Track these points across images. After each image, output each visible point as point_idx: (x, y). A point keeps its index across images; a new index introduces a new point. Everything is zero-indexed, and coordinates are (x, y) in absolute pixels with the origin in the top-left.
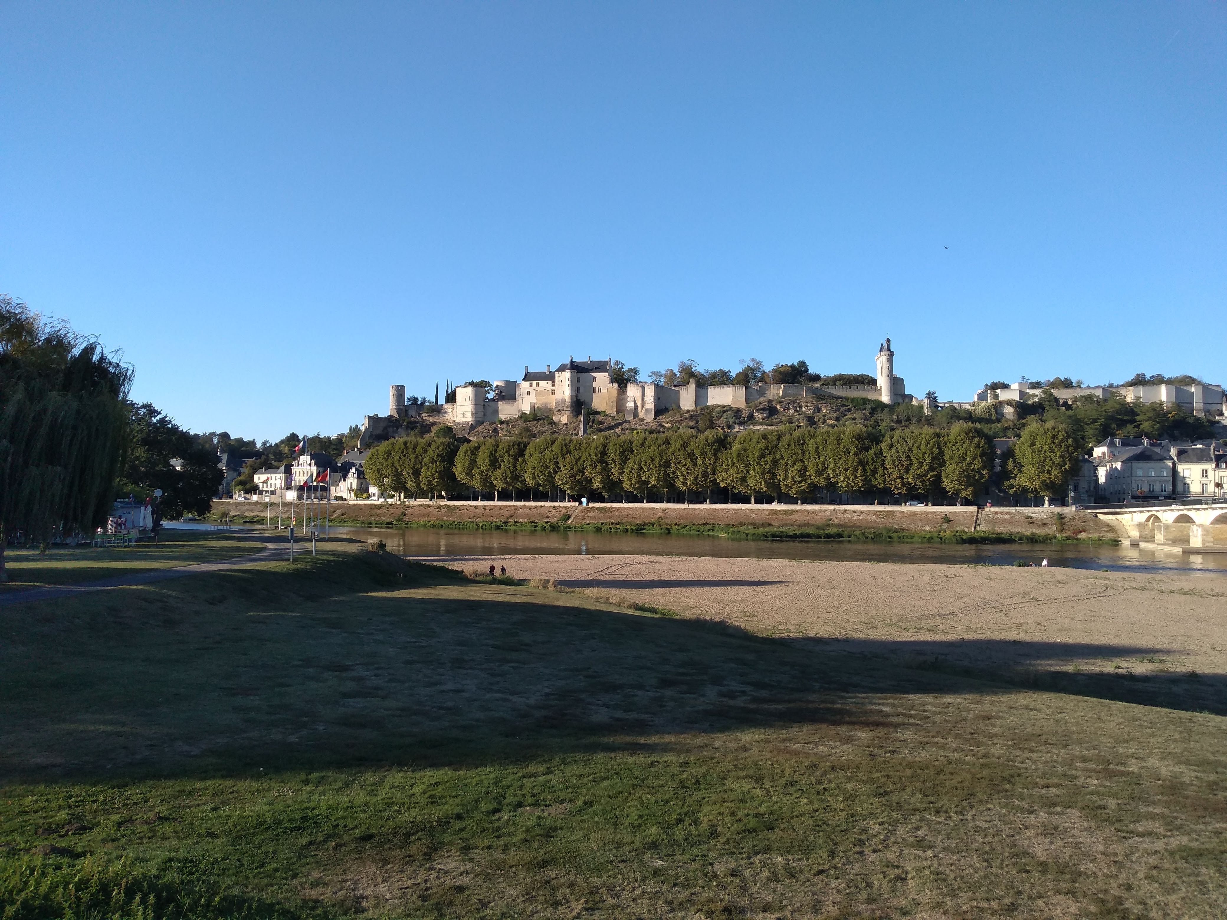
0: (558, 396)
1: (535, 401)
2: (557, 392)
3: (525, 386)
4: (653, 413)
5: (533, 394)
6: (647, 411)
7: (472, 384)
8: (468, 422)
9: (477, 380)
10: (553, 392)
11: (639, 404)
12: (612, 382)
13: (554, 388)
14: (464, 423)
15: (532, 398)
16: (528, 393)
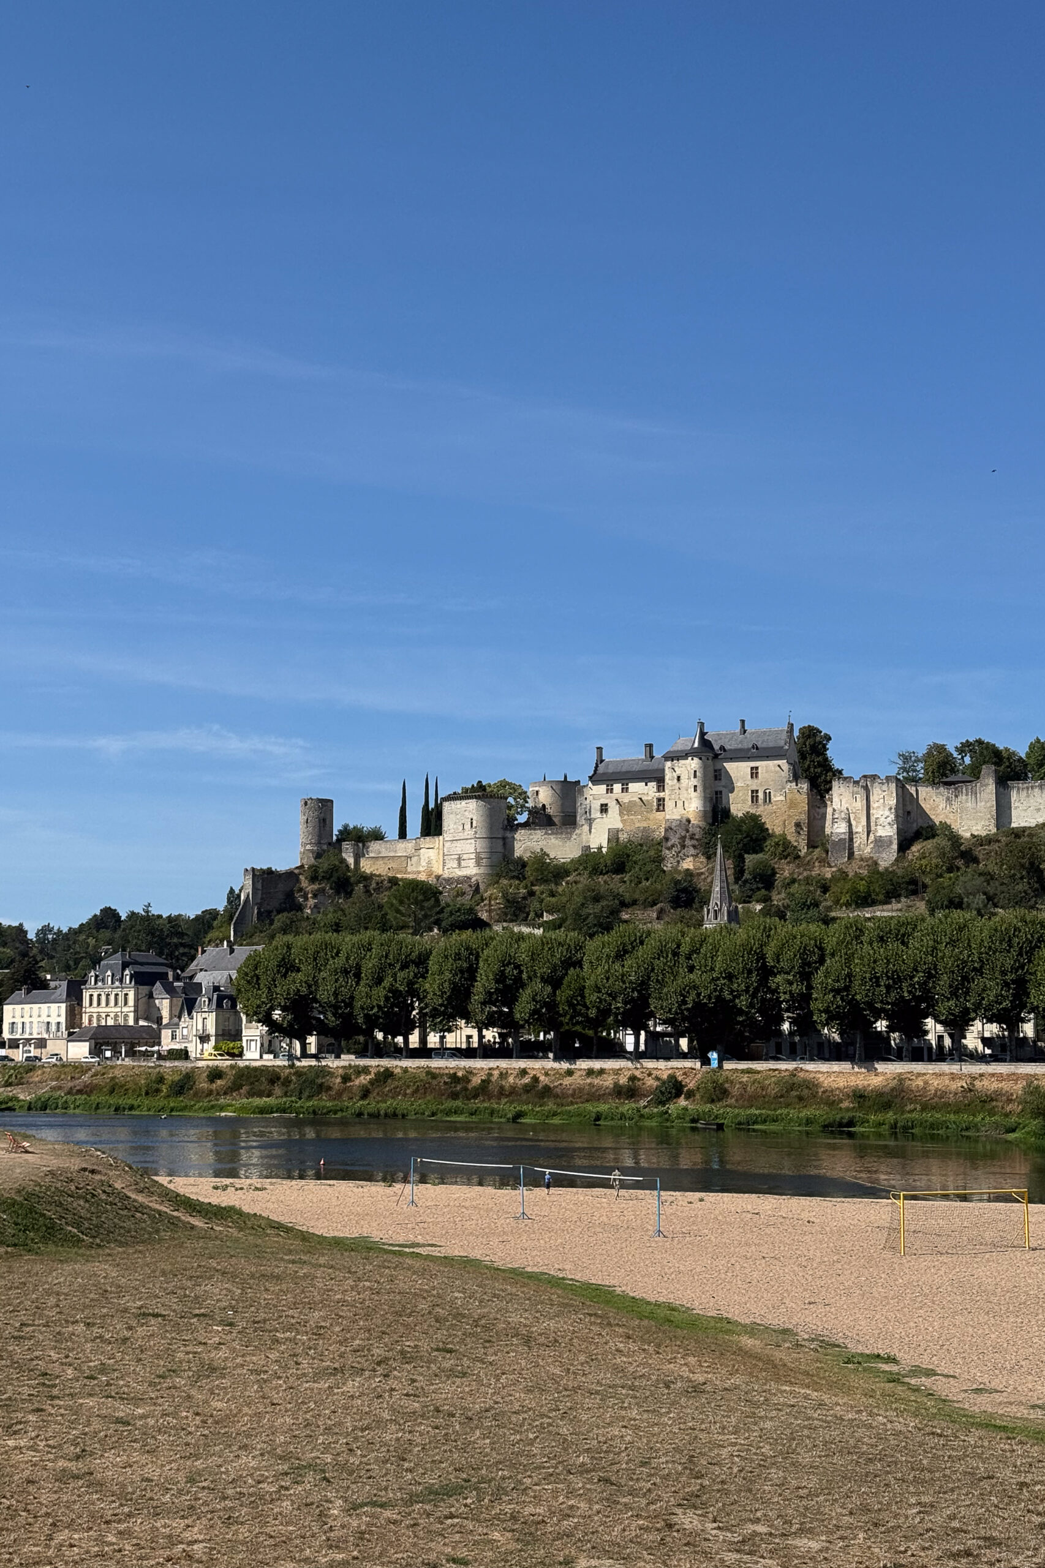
0: (673, 813)
1: (620, 826)
2: (669, 805)
3: (596, 793)
4: (895, 846)
5: (613, 809)
6: (880, 843)
7: (479, 792)
8: (469, 878)
9: (490, 779)
10: (661, 803)
11: (859, 828)
12: (796, 778)
13: (662, 795)
14: (459, 880)
15: (614, 820)
16: (604, 808)
